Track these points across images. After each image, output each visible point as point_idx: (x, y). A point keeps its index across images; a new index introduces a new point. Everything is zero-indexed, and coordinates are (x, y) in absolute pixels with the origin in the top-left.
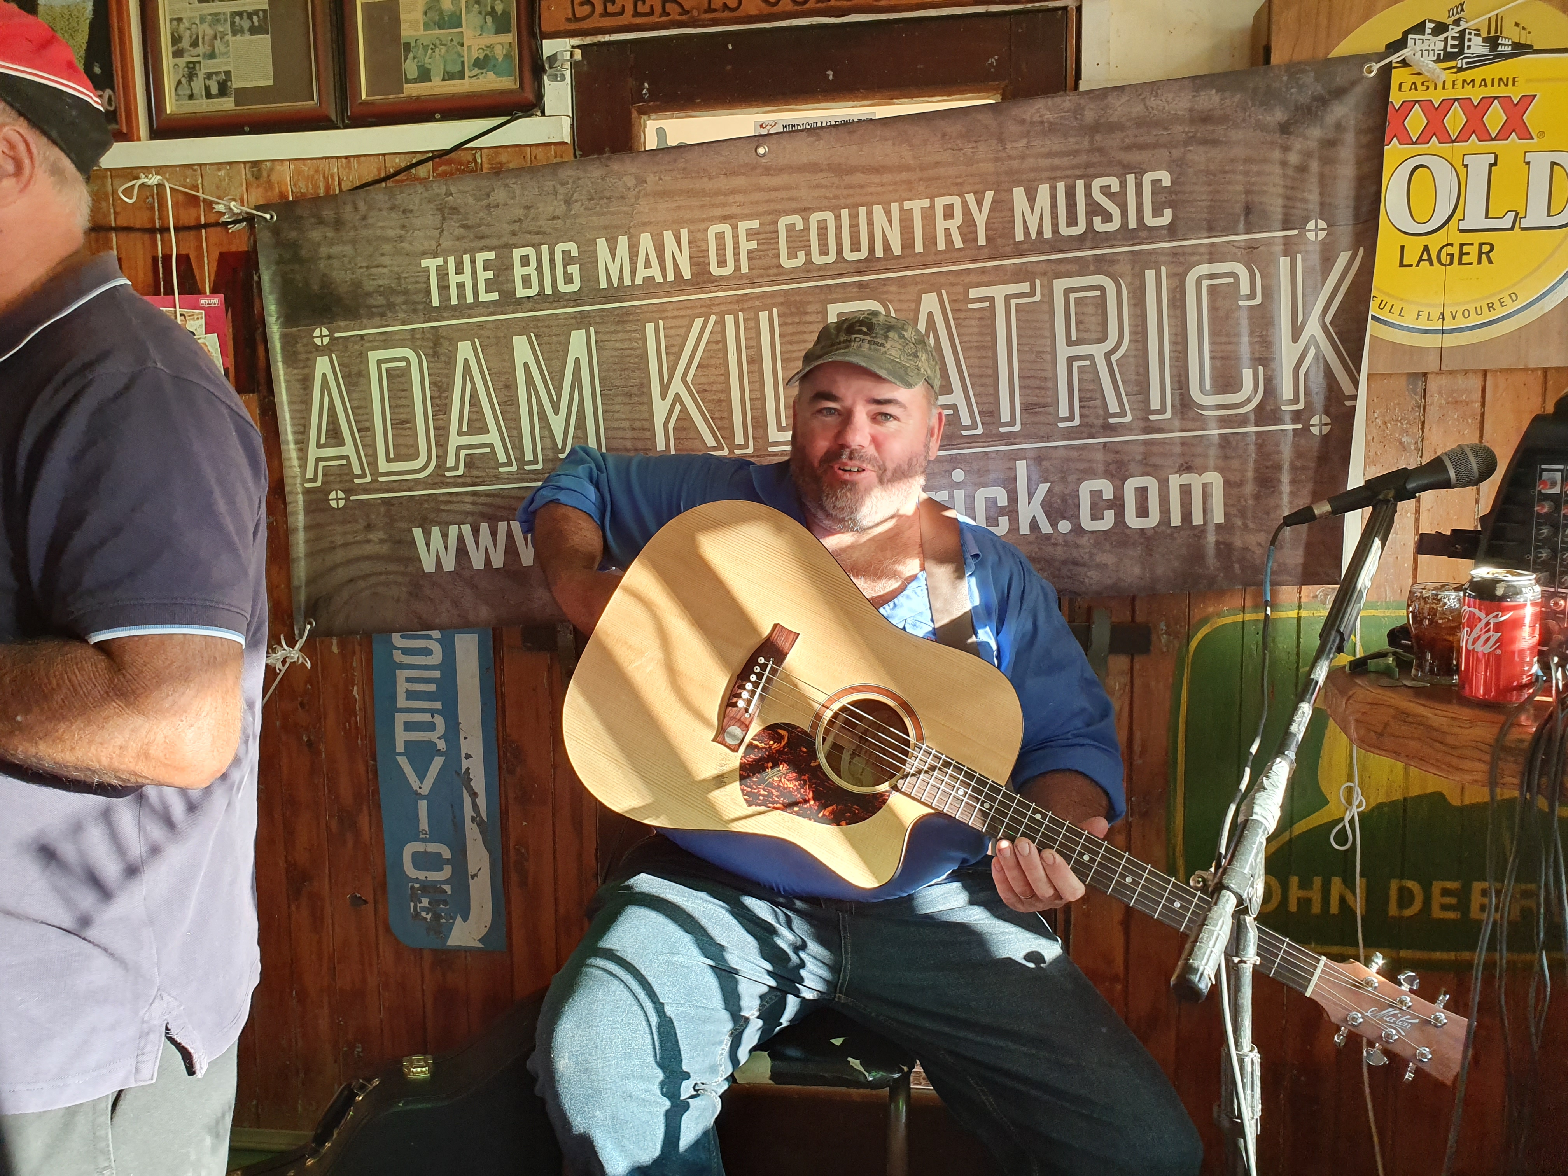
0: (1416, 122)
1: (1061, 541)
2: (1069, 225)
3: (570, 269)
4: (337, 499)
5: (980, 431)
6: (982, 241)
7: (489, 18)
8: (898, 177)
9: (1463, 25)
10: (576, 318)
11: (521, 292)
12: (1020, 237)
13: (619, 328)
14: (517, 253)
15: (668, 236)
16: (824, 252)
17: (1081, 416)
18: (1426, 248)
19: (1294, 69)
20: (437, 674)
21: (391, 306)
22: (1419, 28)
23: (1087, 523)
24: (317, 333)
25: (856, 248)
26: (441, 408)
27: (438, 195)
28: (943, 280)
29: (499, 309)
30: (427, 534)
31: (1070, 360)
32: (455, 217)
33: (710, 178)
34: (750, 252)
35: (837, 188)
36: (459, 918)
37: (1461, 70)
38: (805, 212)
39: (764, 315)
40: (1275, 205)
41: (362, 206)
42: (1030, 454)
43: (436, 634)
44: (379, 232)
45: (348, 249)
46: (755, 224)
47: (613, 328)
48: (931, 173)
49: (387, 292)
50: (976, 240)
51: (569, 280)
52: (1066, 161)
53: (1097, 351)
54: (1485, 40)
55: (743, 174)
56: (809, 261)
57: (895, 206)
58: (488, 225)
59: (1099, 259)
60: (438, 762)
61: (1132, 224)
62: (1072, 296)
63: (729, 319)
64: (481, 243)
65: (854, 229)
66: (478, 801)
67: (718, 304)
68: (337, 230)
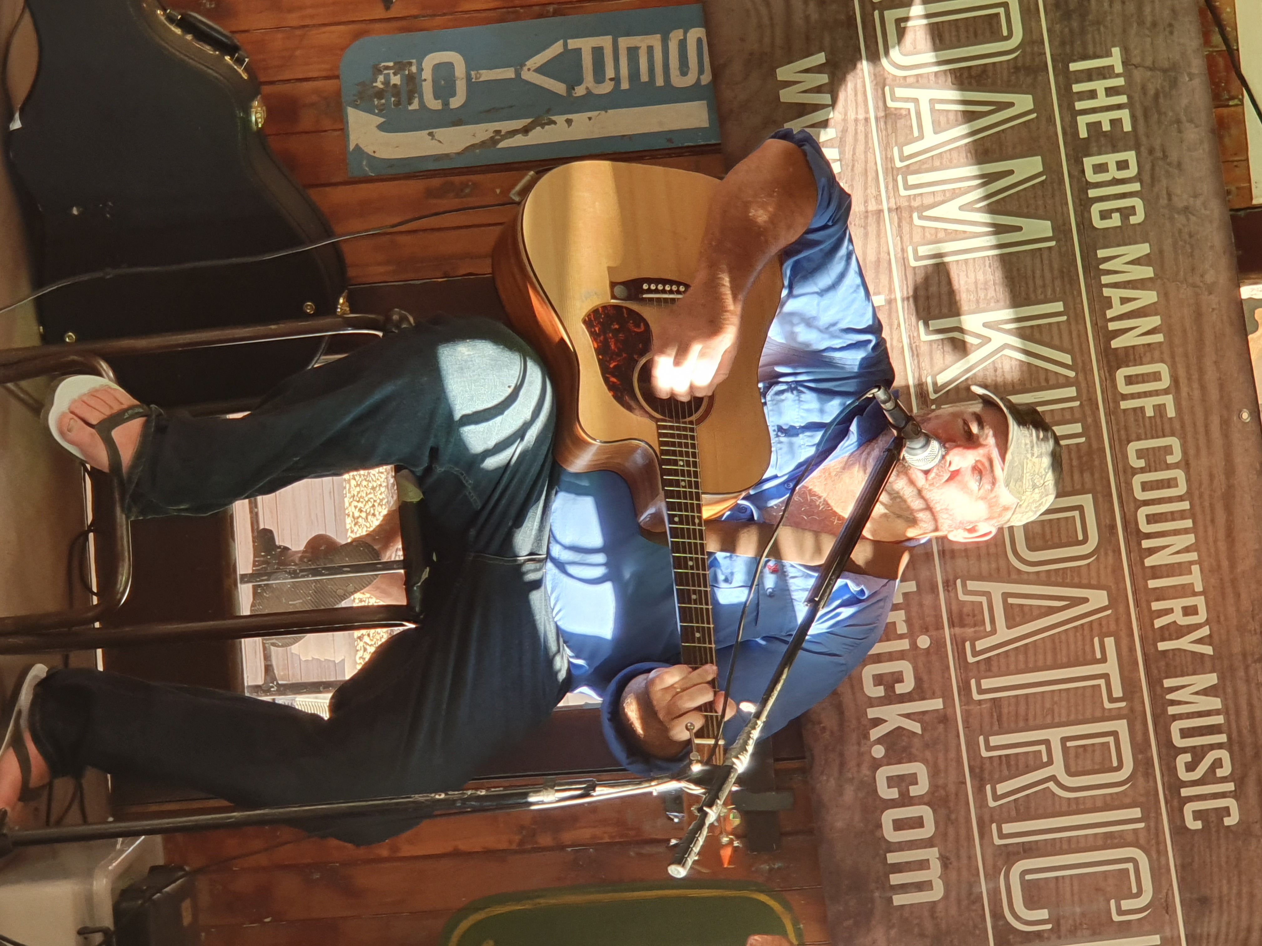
1: (863, 749)
2: (1182, 730)
3: (1116, 216)
5: (971, 659)
6: (1162, 646)
8: (1223, 557)
10: (1064, 224)
11: (1089, 162)
12: (1168, 683)
13: (1056, 273)
14: (1130, 156)
15: (1155, 321)
16: (1146, 487)
17: (991, 758)
20: (660, 82)
21: (1067, 15)
23: (882, 774)
25: (1151, 519)
27: (1189, 65)
28: (1121, 609)
29: (1069, 137)
30: (818, 69)
31: (1047, 742)
32: (1166, 84)
33: (1215, 362)
34: (1142, 409)
35: (1211, 496)
36: (382, 120)
39: (1078, 428)
40: (1209, 926)
42: (949, 711)
43: (706, 78)
46: (1171, 412)
47: (1056, 266)
48: (1229, 590)
49: (1083, 9)
50: (1163, 639)
51: (1105, 215)
52: (1245, 722)
53: (1058, 769)
55: (1222, 397)
56: (1135, 472)
57: (1194, 556)
58: (1159, 122)
59: (1149, 763)
60: (559, 88)
61: (1185, 792)
62: (1111, 739)
63: (1071, 392)
64: (1139, 113)
65: (1169, 516)
66: (519, 137)
67: (1086, 379)
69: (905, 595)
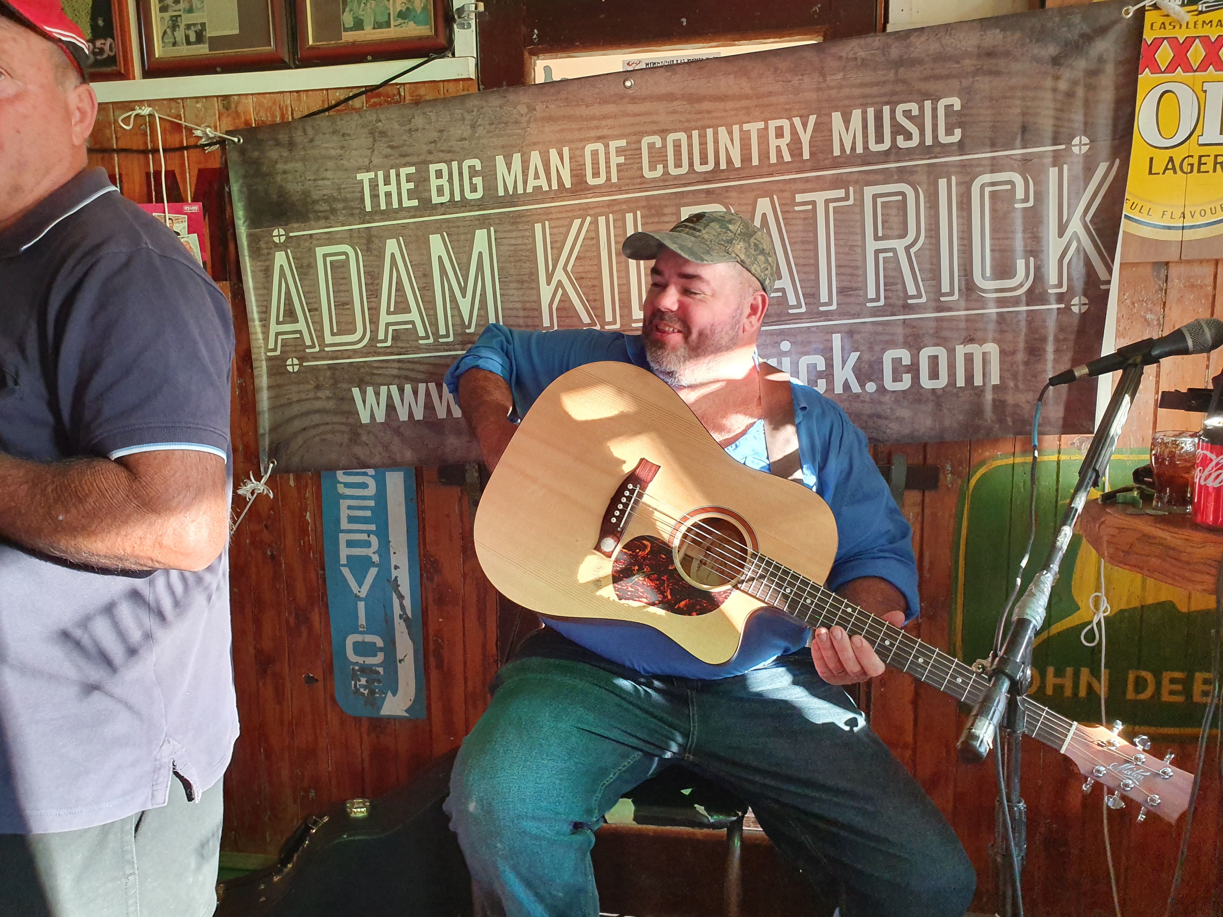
0: (1164, 55)
1: (868, 399)
2: (877, 142)
3: (475, 180)
4: (292, 365)
5: (803, 309)
6: (806, 156)
8: (738, 105)
10: (479, 220)
11: (436, 200)
12: (837, 152)
13: (513, 228)
14: (433, 168)
15: (553, 153)
16: (678, 165)
17: (885, 298)
18: (1171, 159)
19: (1064, 11)
20: (372, 503)
21: (333, 211)
23: (890, 385)
24: (275, 233)
25: (704, 161)
26: (374, 292)
27: (371, 122)
28: (774, 187)
29: (418, 213)
30: (363, 393)
31: (877, 252)
32: (384, 139)
33: (587, 106)
34: (618, 165)
35: (689, 113)
36: (389, 693)
37: (1201, 12)
39: (630, 217)
40: (1047, 124)
41: (310, 131)
42: (844, 329)
43: (371, 472)
44: (323, 152)
45: (299, 166)
46: (623, 143)
47: (509, 228)
49: (329, 200)
50: (801, 155)
51: (474, 189)
52: (875, 90)
53: (899, 245)
55: (613, 102)
56: (666, 173)
58: (410, 146)
59: (901, 170)
60: (373, 572)
61: (929, 142)
62: (879, 200)
63: (602, 220)
64: (404, 160)
65: (702, 146)
66: (405, 602)
67: (593, 208)
68: (290, 150)
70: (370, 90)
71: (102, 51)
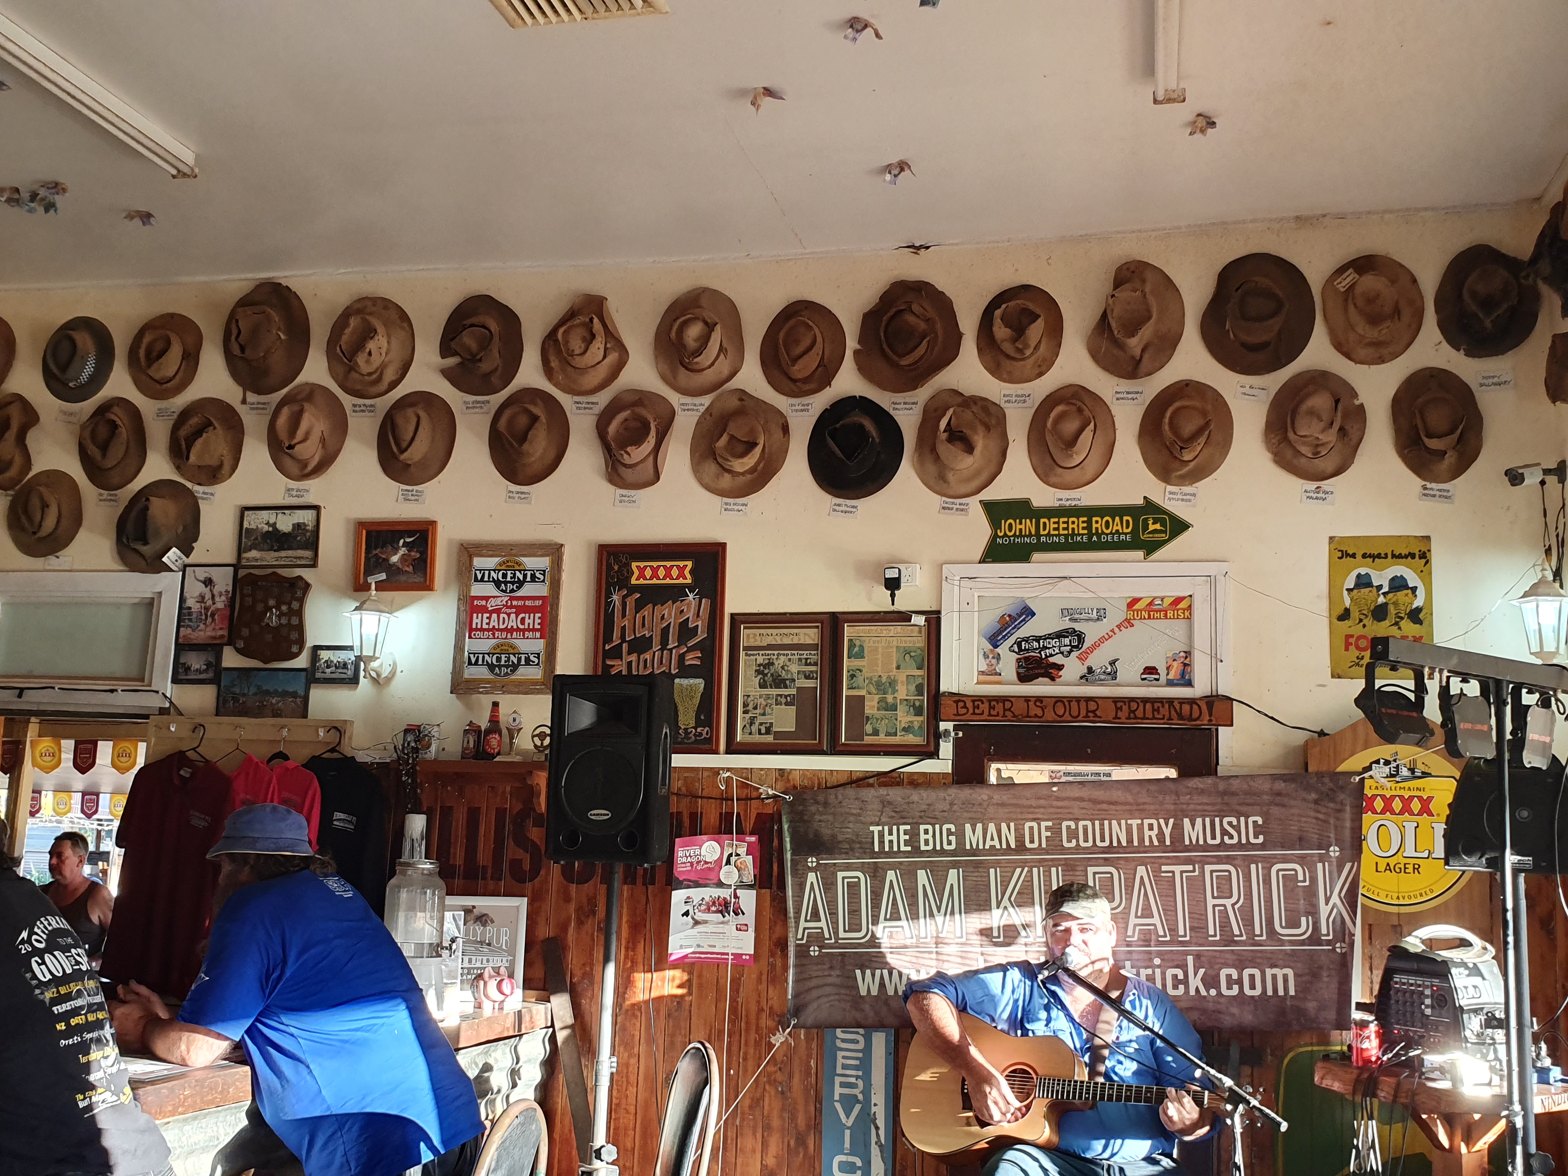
0: (1379, 804)
1: (1212, 1000)
2: (1212, 838)
3: (951, 838)
4: (814, 951)
5: (1168, 938)
6: (1168, 843)
7: (912, 708)
8: (1124, 808)
9: (1398, 762)
10: (952, 863)
11: (923, 848)
12: (1187, 842)
13: (975, 870)
14: (922, 827)
15: (1004, 826)
16: (1086, 840)
17: (1220, 935)
18: (1388, 864)
19: (1320, 775)
20: (860, 1055)
21: (852, 849)
22: (1377, 762)
23: (1225, 992)
24: (810, 860)
25: (1103, 840)
26: (876, 905)
27: (881, 794)
29: (910, 856)
30: (863, 974)
31: (1214, 906)
32: (890, 807)
33: (1026, 800)
34: (1047, 837)
35: (1093, 810)
37: (1398, 782)
38: (1076, 820)
39: (1054, 870)
40: (1314, 838)
41: (840, 797)
42: (1195, 953)
43: (861, 1031)
44: (847, 810)
45: (830, 818)
46: (1050, 824)
48: (1141, 807)
49: (851, 842)
50: (1165, 841)
51: (949, 843)
52: (1209, 808)
53: (1228, 902)
54: (1409, 769)
55: (1044, 799)
56: (1078, 845)
57: (1123, 822)
58: (908, 812)
59: (1227, 857)
60: (858, 1107)
61: (1244, 841)
62: (1214, 874)
63: (1035, 870)
64: (903, 821)
65: (1102, 831)
66: (880, 1132)
67: (1029, 862)
68: (825, 807)
69: (1132, 967)
70: (880, 774)
71: (701, 734)
